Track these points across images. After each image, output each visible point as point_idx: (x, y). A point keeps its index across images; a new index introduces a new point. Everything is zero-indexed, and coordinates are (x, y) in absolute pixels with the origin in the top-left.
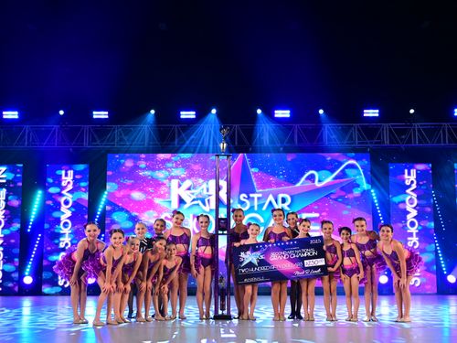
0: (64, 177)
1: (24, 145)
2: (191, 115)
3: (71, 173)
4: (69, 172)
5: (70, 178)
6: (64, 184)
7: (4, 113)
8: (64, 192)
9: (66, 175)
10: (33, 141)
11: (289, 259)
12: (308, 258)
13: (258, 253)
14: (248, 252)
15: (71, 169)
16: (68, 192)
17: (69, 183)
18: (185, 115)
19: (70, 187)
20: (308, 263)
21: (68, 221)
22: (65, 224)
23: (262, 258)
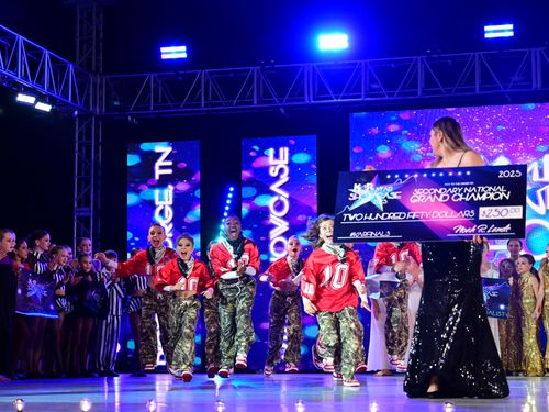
0: (271, 160)
1: (200, 106)
2: (505, 31)
3: (284, 151)
4: (281, 150)
5: (283, 162)
6: (273, 172)
7: (163, 50)
8: (274, 187)
9: (277, 156)
10: (215, 97)
11: (450, 204)
12: (488, 203)
13: (389, 188)
14: (369, 186)
15: (284, 145)
16: (281, 187)
17: (281, 171)
18: (493, 31)
19: (284, 178)
20: (486, 213)
21: (283, 239)
22: (279, 245)
23: (395, 196)
